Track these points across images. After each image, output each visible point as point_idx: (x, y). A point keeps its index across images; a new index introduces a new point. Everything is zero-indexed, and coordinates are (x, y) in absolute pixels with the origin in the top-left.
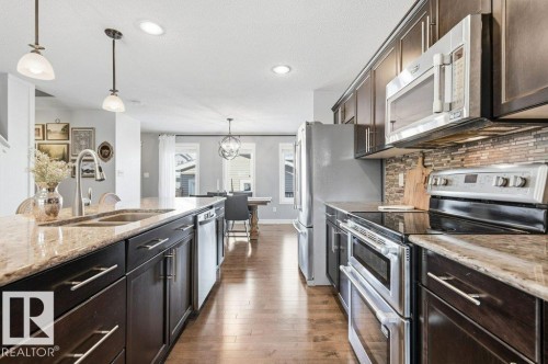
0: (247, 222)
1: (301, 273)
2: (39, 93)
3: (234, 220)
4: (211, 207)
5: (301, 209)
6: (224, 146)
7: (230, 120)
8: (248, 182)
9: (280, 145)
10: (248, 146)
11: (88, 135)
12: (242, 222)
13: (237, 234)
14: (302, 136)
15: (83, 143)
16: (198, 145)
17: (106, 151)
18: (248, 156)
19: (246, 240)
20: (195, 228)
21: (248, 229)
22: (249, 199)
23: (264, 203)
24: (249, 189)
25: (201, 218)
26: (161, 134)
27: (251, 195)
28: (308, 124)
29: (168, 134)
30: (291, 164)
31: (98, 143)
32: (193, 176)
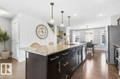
0: (92, 48)
1: (106, 61)
2: (57, 27)
3: (88, 48)
4: (84, 44)
5: (106, 46)
6: (86, 32)
7: (87, 26)
8: (92, 39)
9: (101, 30)
10: (92, 31)
11: (62, 32)
12: (90, 48)
13: (89, 51)
14: (107, 29)
15: (62, 33)
16: (80, 32)
17: (65, 34)
18: (92, 34)
19: (91, 52)
20: (82, 47)
21: (92, 50)
22: (92, 43)
23: (96, 44)
24: (92, 41)
25: (83, 46)
26: (73, 30)
27: (92, 42)
28: (108, 26)
29: (74, 30)
30: (104, 35)
31: (64, 33)
32: (79, 38)
